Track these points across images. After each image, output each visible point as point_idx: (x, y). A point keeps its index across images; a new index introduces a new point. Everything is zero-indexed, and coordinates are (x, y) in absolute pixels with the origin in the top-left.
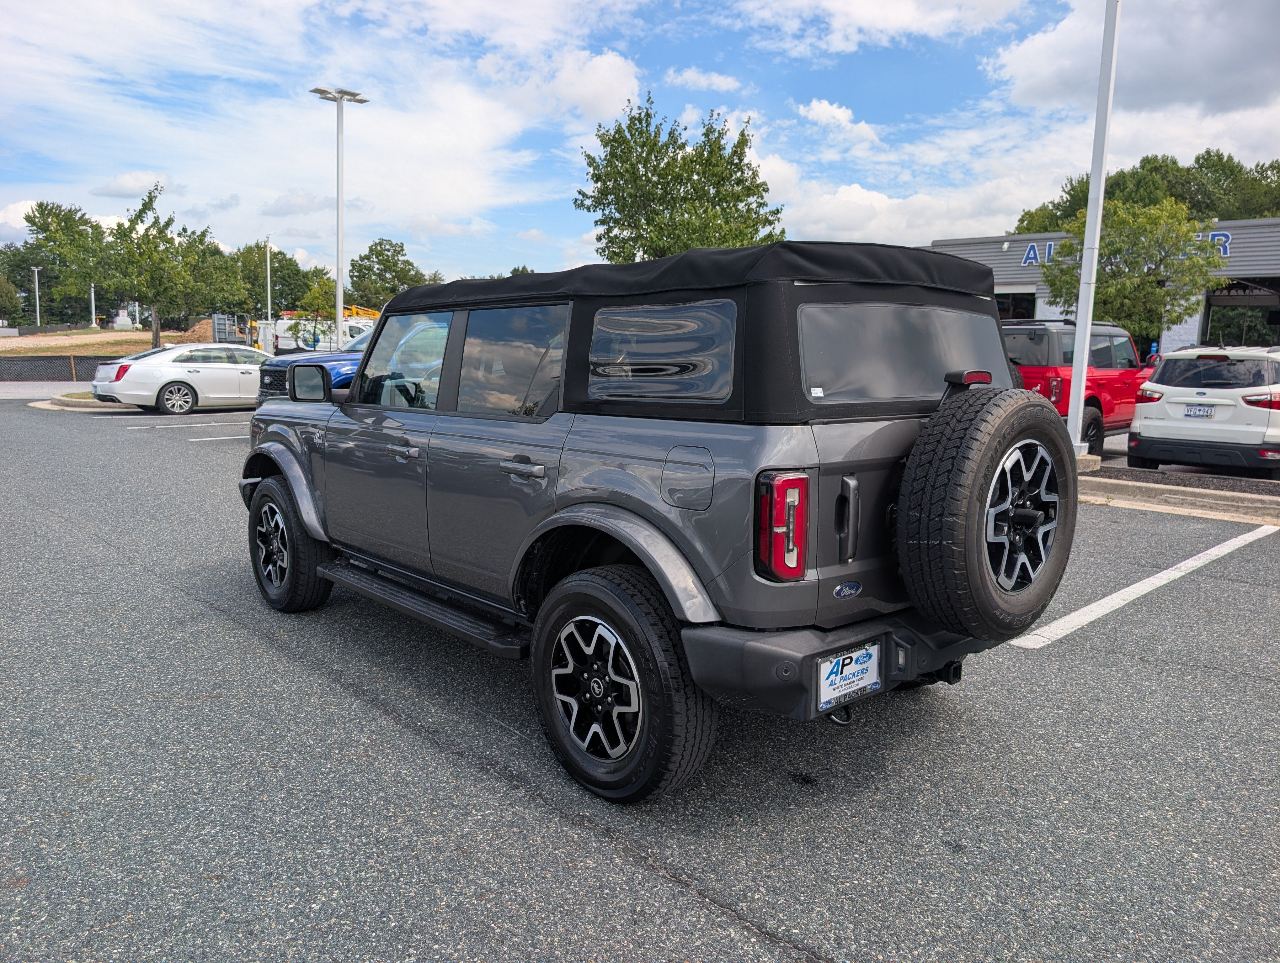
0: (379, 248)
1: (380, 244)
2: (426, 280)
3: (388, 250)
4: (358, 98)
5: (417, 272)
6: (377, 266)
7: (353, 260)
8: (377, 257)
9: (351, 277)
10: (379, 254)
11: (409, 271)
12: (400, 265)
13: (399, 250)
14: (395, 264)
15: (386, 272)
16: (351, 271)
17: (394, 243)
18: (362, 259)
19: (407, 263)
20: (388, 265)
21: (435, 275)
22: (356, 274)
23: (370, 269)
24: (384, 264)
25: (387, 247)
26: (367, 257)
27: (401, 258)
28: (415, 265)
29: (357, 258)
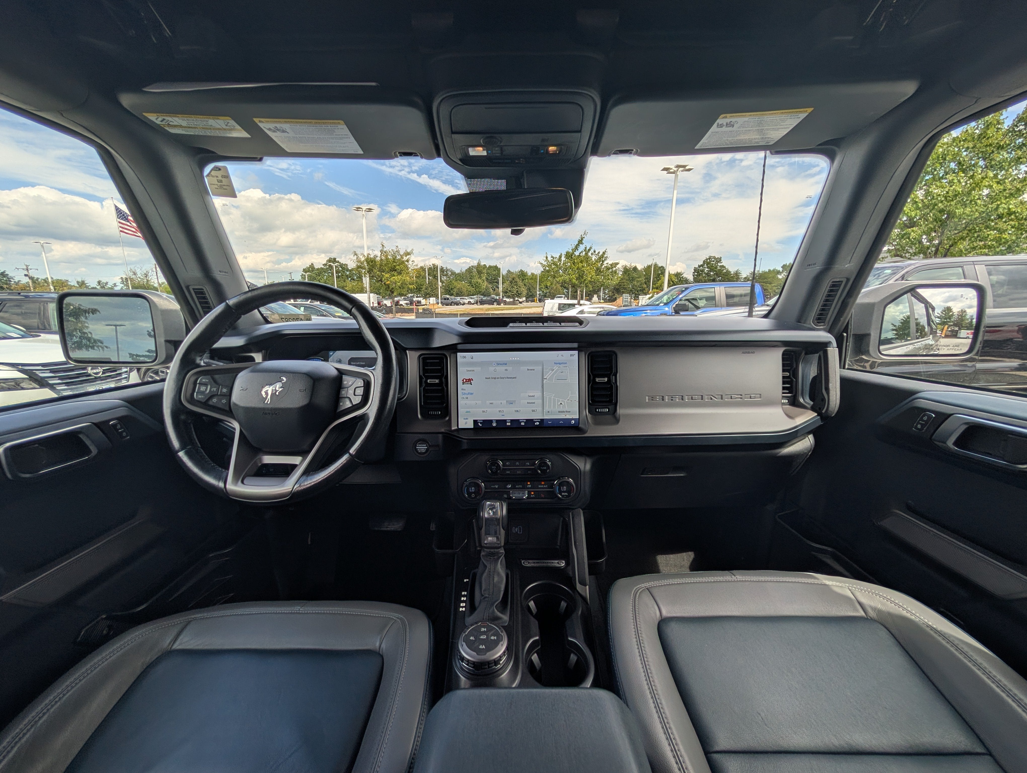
0: (708, 261)
1: (709, 259)
2: (732, 274)
3: (713, 261)
4: (687, 168)
5: (727, 270)
6: (707, 269)
7: (695, 268)
8: (707, 265)
9: (693, 275)
10: (708, 264)
11: (723, 270)
12: (719, 268)
13: (719, 260)
14: (716, 268)
15: (711, 272)
16: (693, 273)
17: (717, 257)
18: (699, 266)
19: (723, 266)
20: (711, 268)
21: (737, 271)
22: (696, 274)
23: (703, 271)
24: (710, 268)
25: (713, 260)
26: (702, 266)
27: (719, 264)
28: (726, 267)
29: (697, 266)
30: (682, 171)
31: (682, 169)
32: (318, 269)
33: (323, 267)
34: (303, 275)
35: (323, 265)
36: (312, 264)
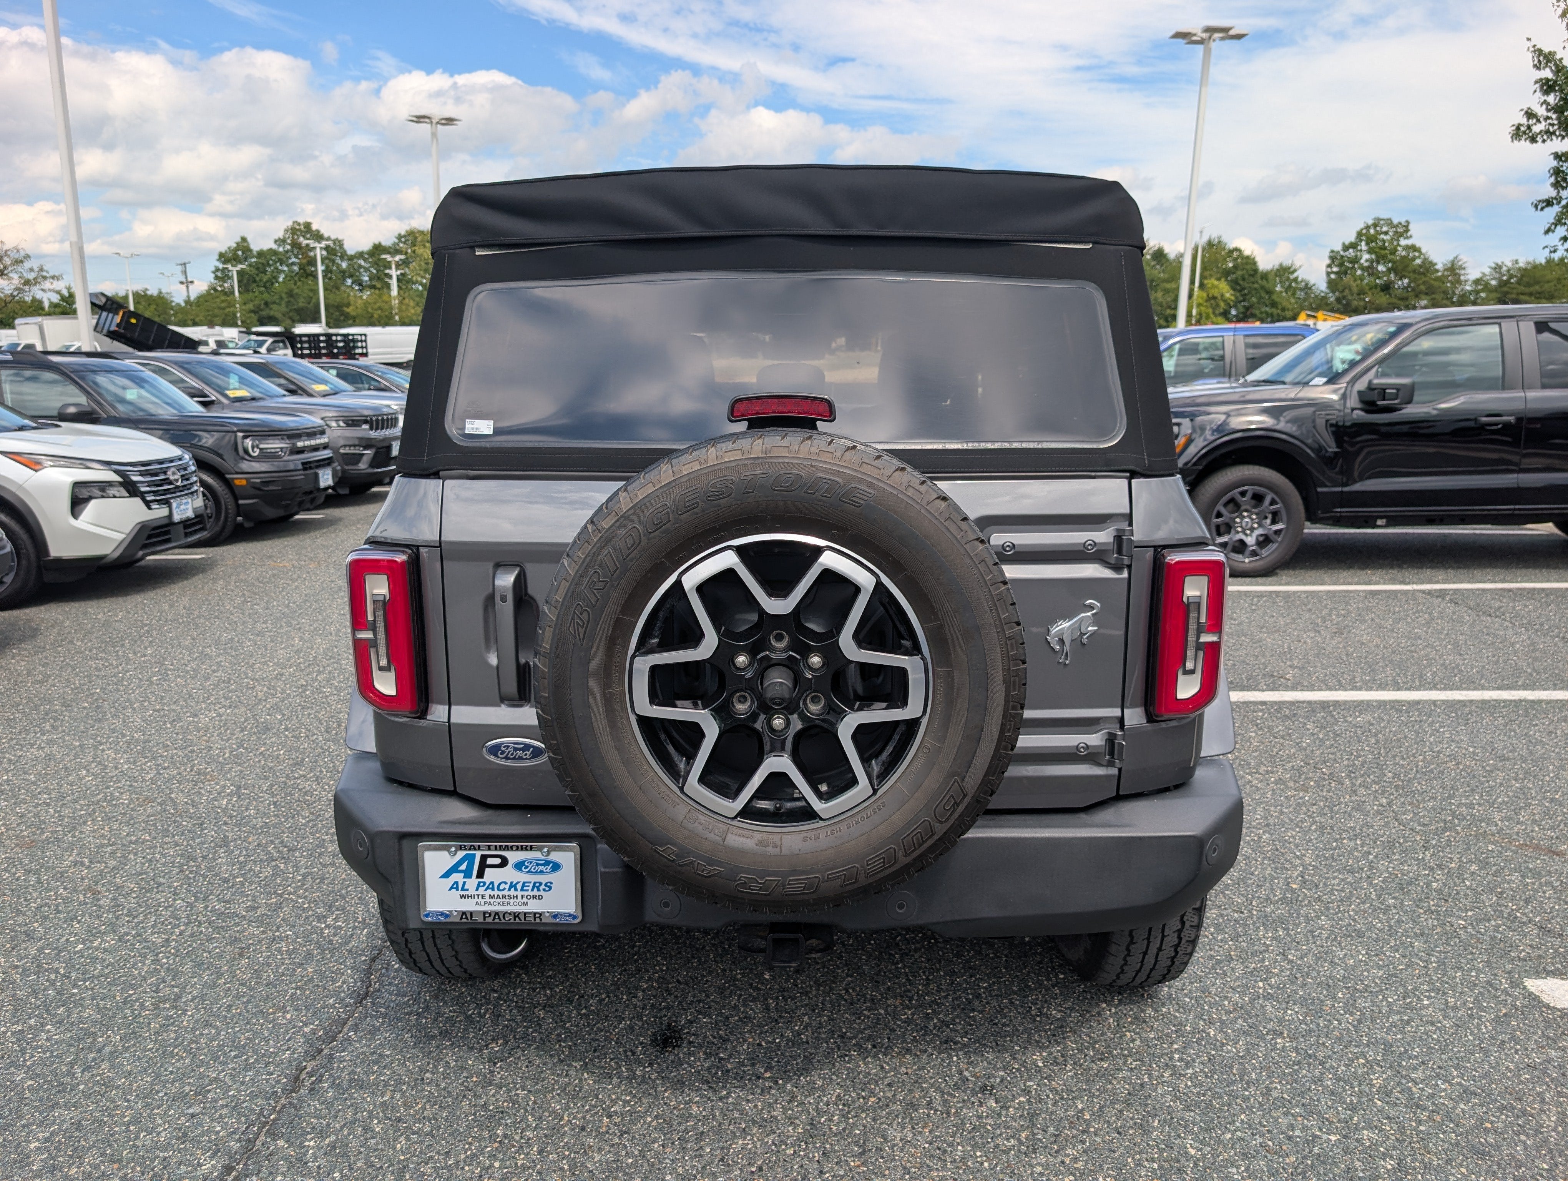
0: (1372, 231)
1: (1375, 225)
2: (1437, 271)
3: (1386, 233)
5: (1425, 259)
6: (1366, 256)
7: (1332, 251)
8: (1367, 244)
9: (1328, 274)
10: (1370, 240)
11: (1414, 259)
12: (1401, 252)
13: (1403, 230)
14: (1394, 252)
15: (1378, 263)
16: (1329, 266)
17: (1395, 221)
18: (1346, 248)
19: (1413, 248)
20: (1381, 253)
21: (1453, 263)
22: (1335, 269)
23: (1355, 260)
24: (1376, 253)
25: (1385, 229)
26: (1353, 246)
27: (1403, 242)
28: (1423, 251)
29: (1338, 247)
30: (1222, 39)
31: (1221, 35)
32: (261, 254)
33: (275, 247)
34: (217, 270)
35: (276, 241)
36: (244, 239)
